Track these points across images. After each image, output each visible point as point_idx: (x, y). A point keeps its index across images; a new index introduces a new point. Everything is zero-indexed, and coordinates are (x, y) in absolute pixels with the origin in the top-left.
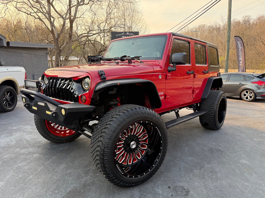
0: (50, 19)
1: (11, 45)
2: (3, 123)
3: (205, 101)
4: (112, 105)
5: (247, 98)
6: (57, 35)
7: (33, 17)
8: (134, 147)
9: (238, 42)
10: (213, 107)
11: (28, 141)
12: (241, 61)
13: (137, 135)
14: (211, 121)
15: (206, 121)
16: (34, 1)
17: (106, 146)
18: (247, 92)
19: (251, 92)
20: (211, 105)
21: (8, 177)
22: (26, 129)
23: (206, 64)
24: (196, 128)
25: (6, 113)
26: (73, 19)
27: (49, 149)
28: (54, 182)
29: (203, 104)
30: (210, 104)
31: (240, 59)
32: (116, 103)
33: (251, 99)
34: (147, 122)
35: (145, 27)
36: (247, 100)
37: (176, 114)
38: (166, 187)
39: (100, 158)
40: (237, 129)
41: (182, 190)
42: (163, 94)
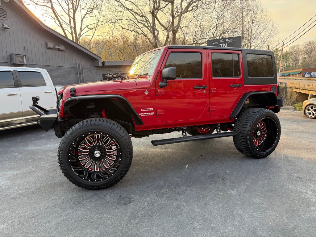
0: (154, 33)
1: (106, 64)
7: (137, 33)
13: (103, 146)
14: (243, 146)
26: (176, 30)
41: (128, 200)
42: (152, 110)
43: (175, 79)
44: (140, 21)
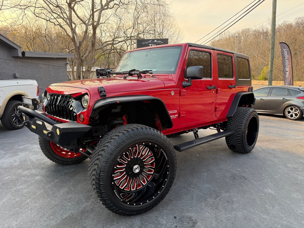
0: (72, 25)
1: (26, 55)
2: (10, 141)
3: (232, 120)
4: (116, 124)
5: (292, 116)
6: (79, 43)
7: (53, 23)
8: (137, 171)
9: (284, 50)
10: (240, 127)
11: (33, 162)
12: (287, 71)
13: (141, 158)
14: (238, 143)
15: (233, 143)
16: (54, 6)
17: (102, 170)
18: (292, 109)
19: (297, 109)
20: (238, 125)
21: (4, 201)
22: (33, 148)
23: (232, 77)
24: (223, 150)
25: (16, 131)
26: (96, 25)
27: (53, 171)
28: (51, 207)
29: (230, 123)
30: (238, 123)
31: (286, 70)
32: (120, 122)
33: (297, 117)
34: (150, 144)
35: (178, 33)
36: (292, 118)
37: (194, 134)
38: (172, 217)
39: (96, 183)
40: (270, 153)
41: (190, 221)
42: (176, 112)
43: (202, 79)
44: (54, 11)
